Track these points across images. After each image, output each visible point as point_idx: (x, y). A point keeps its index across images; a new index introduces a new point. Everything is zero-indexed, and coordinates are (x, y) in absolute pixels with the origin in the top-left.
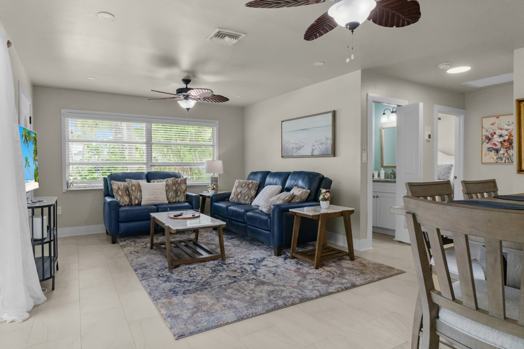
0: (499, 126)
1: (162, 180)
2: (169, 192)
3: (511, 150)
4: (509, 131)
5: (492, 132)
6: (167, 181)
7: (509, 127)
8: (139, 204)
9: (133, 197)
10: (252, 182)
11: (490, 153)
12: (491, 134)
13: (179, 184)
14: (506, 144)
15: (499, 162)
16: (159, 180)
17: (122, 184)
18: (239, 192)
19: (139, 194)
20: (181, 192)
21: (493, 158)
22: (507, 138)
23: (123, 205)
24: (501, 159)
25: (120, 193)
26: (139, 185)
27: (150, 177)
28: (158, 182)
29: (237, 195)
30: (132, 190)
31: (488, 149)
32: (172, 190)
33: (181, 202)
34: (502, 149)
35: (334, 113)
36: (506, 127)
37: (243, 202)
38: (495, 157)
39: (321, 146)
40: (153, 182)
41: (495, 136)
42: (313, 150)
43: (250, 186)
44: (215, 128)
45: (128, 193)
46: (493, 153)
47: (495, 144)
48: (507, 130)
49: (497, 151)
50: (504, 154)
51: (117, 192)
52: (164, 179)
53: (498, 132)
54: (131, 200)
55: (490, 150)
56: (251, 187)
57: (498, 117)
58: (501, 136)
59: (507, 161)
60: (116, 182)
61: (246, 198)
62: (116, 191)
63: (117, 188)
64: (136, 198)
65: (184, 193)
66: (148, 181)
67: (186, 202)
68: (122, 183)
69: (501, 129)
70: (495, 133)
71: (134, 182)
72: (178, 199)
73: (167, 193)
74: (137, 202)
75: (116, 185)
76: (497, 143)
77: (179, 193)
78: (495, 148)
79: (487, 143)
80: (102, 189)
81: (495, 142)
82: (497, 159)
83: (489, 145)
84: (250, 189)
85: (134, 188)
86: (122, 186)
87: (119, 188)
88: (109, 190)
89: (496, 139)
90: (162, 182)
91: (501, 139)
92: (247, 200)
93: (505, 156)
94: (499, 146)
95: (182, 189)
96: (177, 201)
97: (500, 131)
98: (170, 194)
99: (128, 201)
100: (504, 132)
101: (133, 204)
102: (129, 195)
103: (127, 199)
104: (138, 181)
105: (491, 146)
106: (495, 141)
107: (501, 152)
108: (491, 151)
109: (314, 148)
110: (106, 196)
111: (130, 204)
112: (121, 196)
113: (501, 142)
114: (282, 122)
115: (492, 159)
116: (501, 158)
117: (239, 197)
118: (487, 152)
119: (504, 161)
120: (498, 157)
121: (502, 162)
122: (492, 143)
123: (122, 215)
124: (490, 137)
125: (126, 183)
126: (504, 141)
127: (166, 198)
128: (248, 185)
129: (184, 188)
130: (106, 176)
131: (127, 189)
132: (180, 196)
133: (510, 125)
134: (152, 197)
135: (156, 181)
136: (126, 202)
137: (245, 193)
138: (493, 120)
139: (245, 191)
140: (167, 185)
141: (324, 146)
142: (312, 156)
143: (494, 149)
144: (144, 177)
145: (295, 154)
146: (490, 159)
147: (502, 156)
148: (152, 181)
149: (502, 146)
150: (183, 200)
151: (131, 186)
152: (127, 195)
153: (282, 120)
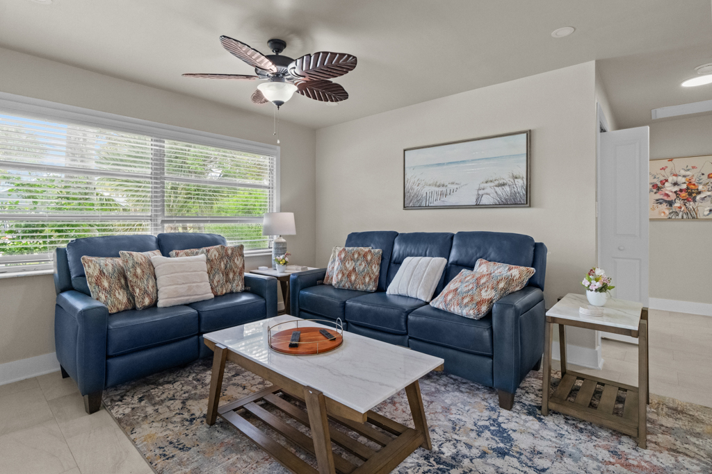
0: (673, 171)
1: (195, 250)
2: (214, 275)
3: (691, 203)
4: (688, 178)
5: (662, 178)
6: (208, 251)
7: (688, 173)
8: (153, 306)
9: (137, 291)
10: (370, 251)
11: (659, 206)
12: (661, 181)
13: (230, 258)
14: (684, 194)
15: (673, 217)
16: (188, 251)
17: (108, 263)
18: (351, 268)
19: (151, 283)
20: (234, 273)
21: (664, 212)
22: (684, 186)
23: (114, 311)
24: (677, 214)
25: (106, 284)
26: (151, 264)
27: (165, 245)
28: (187, 255)
29: (349, 276)
30: (135, 275)
31: (657, 200)
32: (219, 269)
33: (237, 293)
34: (677, 201)
35: (529, 134)
36: (683, 172)
37: (361, 287)
38: (667, 212)
39: (499, 190)
40: (177, 255)
41: (666, 184)
42: (479, 197)
43: (369, 258)
44: (275, 159)
45: (123, 281)
46: (664, 206)
47: (667, 195)
48: (684, 176)
49: (670, 204)
50: (680, 208)
51: (98, 283)
52: (199, 247)
53: (671, 179)
54: (131, 297)
55: (659, 202)
56: (371, 260)
57: (671, 160)
58: (675, 184)
59: (685, 217)
60: (94, 259)
61: (367, 279)
62: (94, 280)
63: (96, 273)
64: (145, 292)
65: (241, 273)
66: (165, 253)
67: (245, 292)
68: (109, 261)
69: (676, 175)
70: (667, 181)
71: (138, 256)
72: (229, 287)
73: (209, 277)
74: (147, 301)
75: (93, 266)
76: (670, 194)
77: (231, 276)
78: (667, 199)
79: (655, 193)
80: (52, 275)
81: (667, 192)
82: (670, 214)
83: (658, 196)
84: (369, 263)
85: (139, 271)
86: (110, 268)
87: (101, 272)
88: (73, 277)
89: (669, 188)
90: (197, 254)
91: (676, 188)
92: (369, 284)
93: (682, 210)
94: (673, 197)
95: (236, 267)
96: (228, 291)
97: (674, 177)
98: (217, 278)
99: (125, 300)
100: (681, 180)
101: (138, 306)
102: (127, 286)
103: (122, 297)
104: (145, 254)
105: (661, 197)
106: (667, 190)
107: (677, 204)
108: (661, 203)
109: (481, 192)
110: (63, 291)
111: (132, 309)
112: (109, 292)
113: (675, 192)
114: (405, 150)
115: (663, 214)
116: (676, 212)
117: (353, 278)
118: (655, 205)
119: (680, 216)
120: (671, 211)
121: (677, 217)
122: (663, 193)
123: (115, 337)
124: (659, 185)
125: (119, 261)
126: (681, 190)
127: (210, 287)
128: (365, 256)
129: (241, 266)
130: (64, 246)
131: (122, 274)
132: (234, 280)
133: (688, 170)
134: (182, 289)
135: (182, 252)
136: (120, 303)
137: (363, 271)
138: (665, 163)
139: (362, 267)
140: (209, 261)
141: (507, 189)
142: (478, 206)
143: (666, 201)
144: (153, 244)
145: (436, 204)
146: (660, 213)
147: (677, 210)
148: (173, 253)
149: (678, 197)
150: (240, 288)
151: (133, 266)
152: (121, 287)
153: (405, 148)
